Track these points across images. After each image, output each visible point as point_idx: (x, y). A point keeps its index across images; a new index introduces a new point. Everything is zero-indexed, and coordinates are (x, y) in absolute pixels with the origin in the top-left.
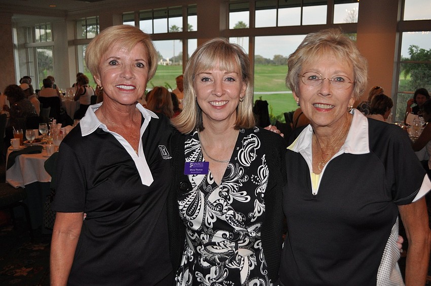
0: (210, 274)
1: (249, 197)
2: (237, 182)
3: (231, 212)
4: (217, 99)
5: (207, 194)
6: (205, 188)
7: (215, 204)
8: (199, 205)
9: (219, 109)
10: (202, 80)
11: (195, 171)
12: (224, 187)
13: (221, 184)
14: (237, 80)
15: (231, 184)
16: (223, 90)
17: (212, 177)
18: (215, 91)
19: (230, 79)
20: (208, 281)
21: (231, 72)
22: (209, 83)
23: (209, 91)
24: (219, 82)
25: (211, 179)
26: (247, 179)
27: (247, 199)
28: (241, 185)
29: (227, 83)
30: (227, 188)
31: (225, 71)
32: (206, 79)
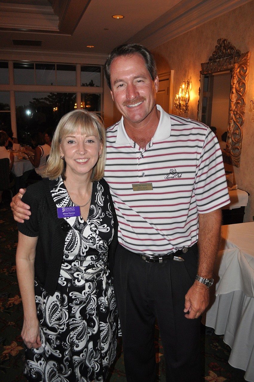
0: (85, 290)
1: (109, 228)
2: (99, 218)
3: (101, 242)
4: (80, 157)
5: (81, 231)
6: (78, 226)
7: (89, 238)
8: (76, 241)
9: (82, 165)
10: (68, 142)
11: (68, 214)
12: (92, 224)
13: (89, 222)
14: (96, 141)
15: (95, 220)
16: (85, 150)
17: (81, 218)
18: (78, 151)
19: (90, 141)
20: (84, 295)
21: (91, 136)
22: (73, 145)
23: (74, 151)
24: (81, 144)
25: (82, 219)
26: (103, 215)
27: (108, 229)
28: (101, 220)
29: (88, 144)
30: (93, 224)
31: (85, 135)
32: (71, 142)
